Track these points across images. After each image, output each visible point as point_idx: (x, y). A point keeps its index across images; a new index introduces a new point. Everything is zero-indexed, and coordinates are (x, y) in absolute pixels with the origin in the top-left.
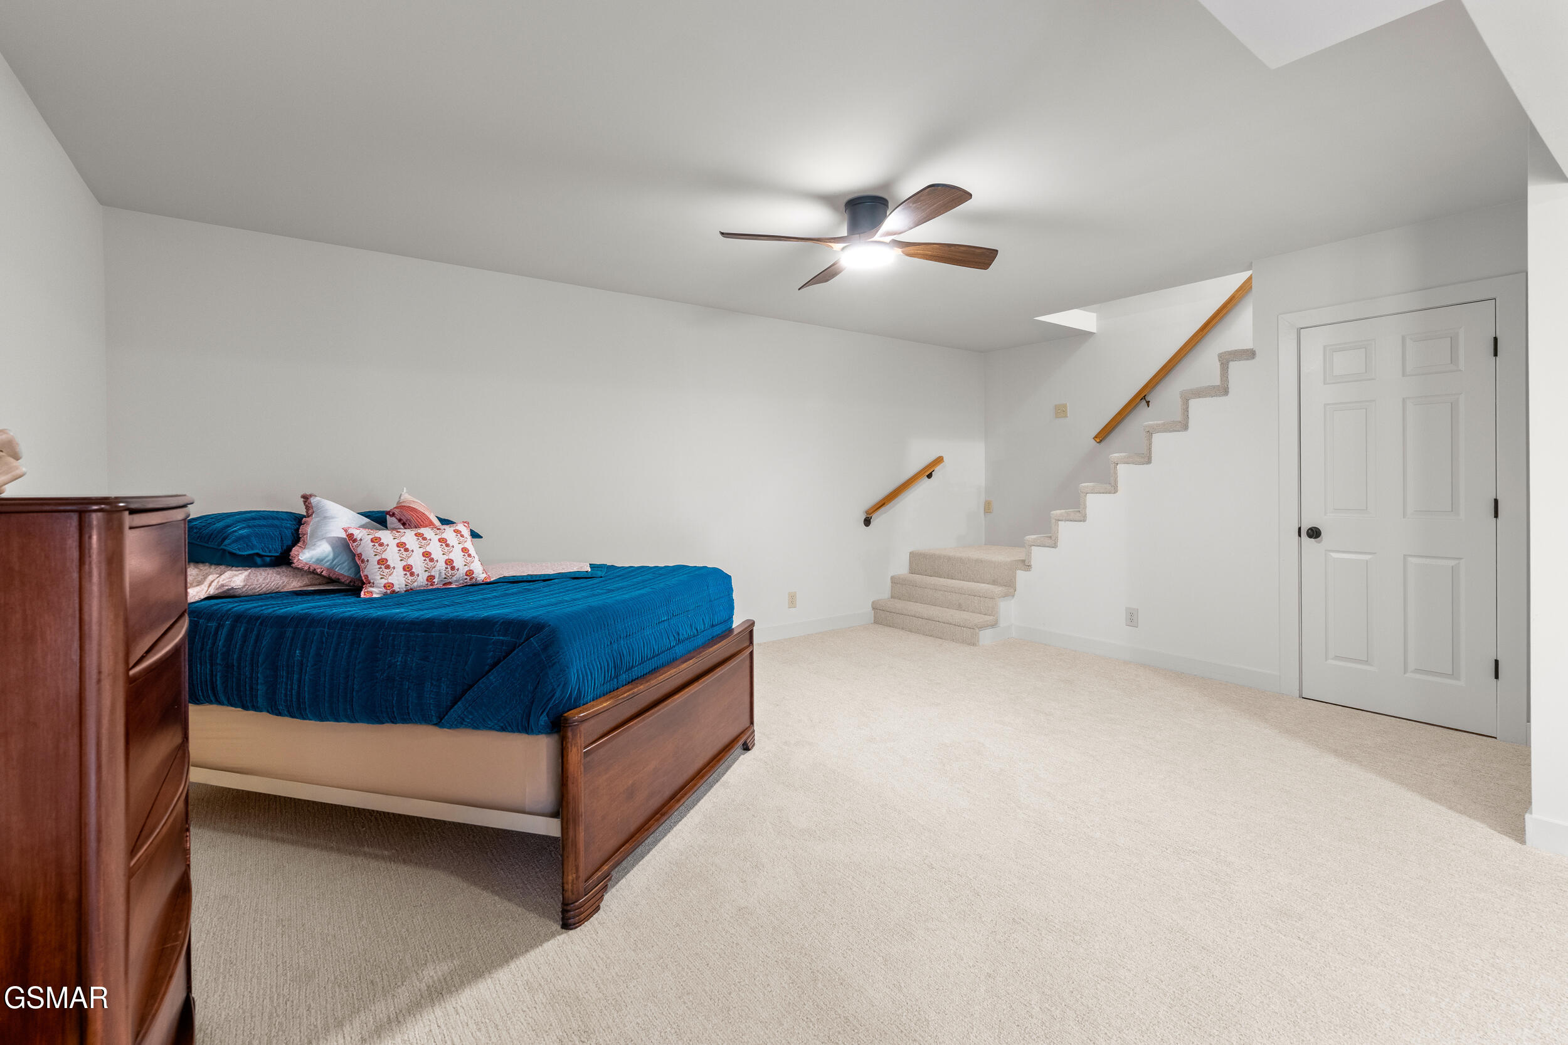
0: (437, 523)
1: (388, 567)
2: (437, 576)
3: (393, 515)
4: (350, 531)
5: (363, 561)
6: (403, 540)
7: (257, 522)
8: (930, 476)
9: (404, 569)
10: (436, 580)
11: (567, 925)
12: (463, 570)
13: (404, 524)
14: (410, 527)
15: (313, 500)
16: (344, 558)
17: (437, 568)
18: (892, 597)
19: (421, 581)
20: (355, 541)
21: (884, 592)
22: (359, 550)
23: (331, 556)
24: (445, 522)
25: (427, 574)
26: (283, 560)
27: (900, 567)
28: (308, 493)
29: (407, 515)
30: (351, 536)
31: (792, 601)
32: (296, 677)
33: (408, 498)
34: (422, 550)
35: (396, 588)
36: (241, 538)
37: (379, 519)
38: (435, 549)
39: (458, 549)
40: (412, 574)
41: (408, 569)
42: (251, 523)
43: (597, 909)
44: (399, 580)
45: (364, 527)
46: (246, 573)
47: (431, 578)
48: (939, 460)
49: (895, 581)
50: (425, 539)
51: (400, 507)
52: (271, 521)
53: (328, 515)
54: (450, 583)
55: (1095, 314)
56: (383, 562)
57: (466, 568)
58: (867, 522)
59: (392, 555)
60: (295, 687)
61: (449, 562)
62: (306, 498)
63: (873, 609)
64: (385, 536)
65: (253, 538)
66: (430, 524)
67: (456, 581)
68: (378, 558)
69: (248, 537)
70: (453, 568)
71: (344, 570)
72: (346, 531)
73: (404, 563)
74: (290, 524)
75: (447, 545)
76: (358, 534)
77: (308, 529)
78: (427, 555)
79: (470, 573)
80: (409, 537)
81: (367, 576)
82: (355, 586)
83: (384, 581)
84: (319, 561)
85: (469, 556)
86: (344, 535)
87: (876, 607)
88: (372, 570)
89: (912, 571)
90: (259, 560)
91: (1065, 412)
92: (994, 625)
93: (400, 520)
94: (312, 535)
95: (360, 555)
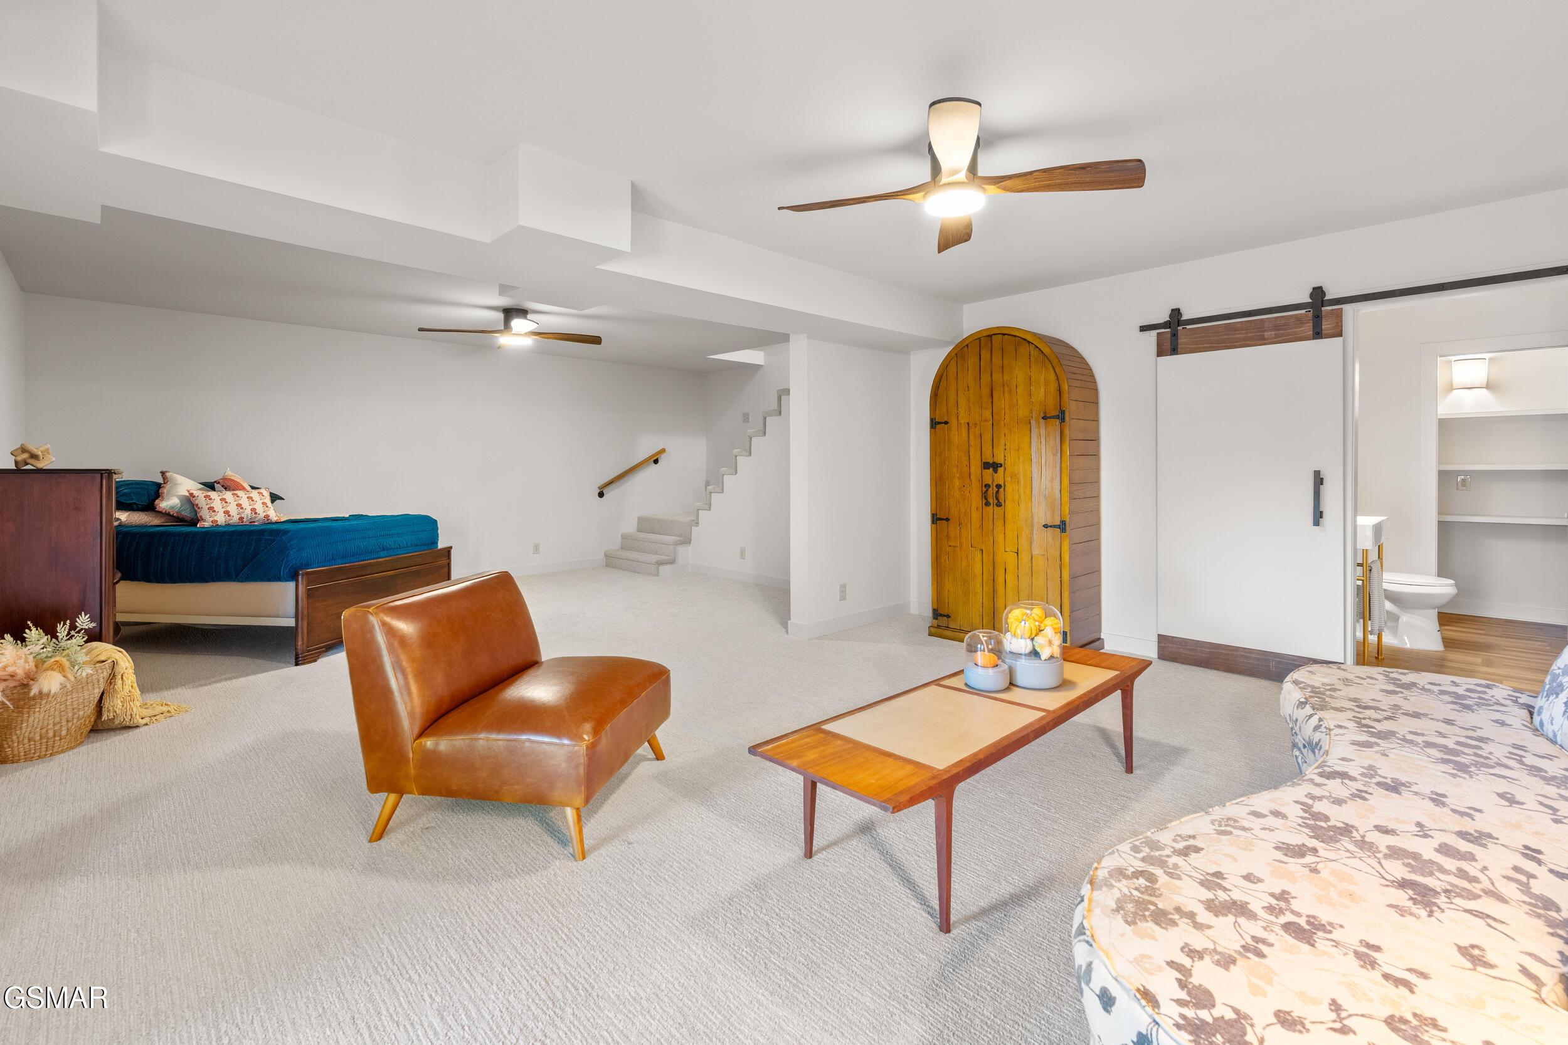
0: (249, 488)
1: (214, 511)
2: (245, 517)
3: (219, 483)
4: (191, 492)
5: (199, 508)
6: (224, 497)
7: (134, 486)
8: (656, 462)
9: (224, 513)
10: (245, 520)
11: (297, 664)
12: (262, 515)
13: (226, 489)
14: (229, 490)
15: (168, 475)
16: (187, 506)
17: (246, 513)
18: (622, 548)
19: (235, 519)
20: (194, 497)
21: (615, 544)
22: (197, 502)
23: (179, 505)
24: (253, 488)
25: (239, 516)
26: (149, 507)
27: (630, 526)
28: (164, 470)
29: (228, 484)
30: (191, 494)
31: (536, 548)
32: (160, 561)
33: (230, 474)
34: (236, 503)
35: (219, 523)
36: (126, 494)
37: (211, 486)
38: (245, 502)
39: (259, 503)
40: (229, 516)
41: (227, 513)
42: (130, 486)
43: (315, 661)
44: (221, 519)
45: (200, 489)
46: (127, 514)
47: (241, 519)
48: (663, 451)
49: (624, 537)
50: (238, 497)
51: (224, 479)
52: (141, 486)
53: (178, 482)
54: (254, 522)
55: (763, 353)
56: (211, 509)
57: (265, 514)
58: (601, 495)
59: (217, 505)
60: (159, 566)
61: (254, 510)
62: (163, 473)
63: (606, 556)
64: (213, 494)
65: (132, 495)
66: (243, 489)
67: (258, 521)
68: (208, 506)
69: (129, 493)
70: (256, 513)
71: (187, 513)
72: (188, 491)
73: (224, 510)
74: (154, 488)
75: (253, 501)
76: (196, 493)
77: (165, 490)
78: (239, 505)
79: (267, 516)
80: (228, 495)
81: (201, 516)
82: (194, 522)
83: (211, 519)
84: (172, 507)
85: (267, 507)
86: (187, 494)
87: (607, 556)
88: (204, 513)
89: (639, 530)
90: (135, 507)
91: (748, 418)
92: (672, 562)
93: (223, 486)
94: (168, 494)
95: (197, 505)
